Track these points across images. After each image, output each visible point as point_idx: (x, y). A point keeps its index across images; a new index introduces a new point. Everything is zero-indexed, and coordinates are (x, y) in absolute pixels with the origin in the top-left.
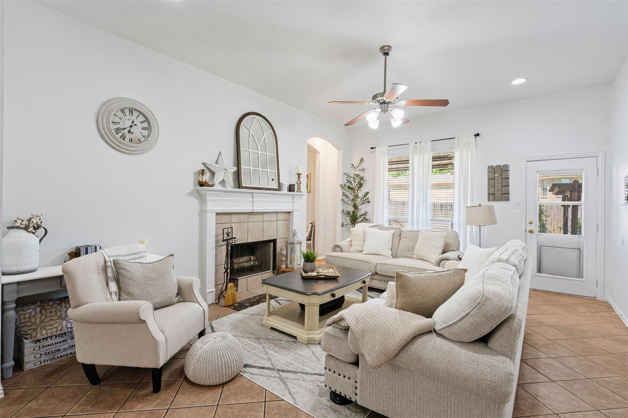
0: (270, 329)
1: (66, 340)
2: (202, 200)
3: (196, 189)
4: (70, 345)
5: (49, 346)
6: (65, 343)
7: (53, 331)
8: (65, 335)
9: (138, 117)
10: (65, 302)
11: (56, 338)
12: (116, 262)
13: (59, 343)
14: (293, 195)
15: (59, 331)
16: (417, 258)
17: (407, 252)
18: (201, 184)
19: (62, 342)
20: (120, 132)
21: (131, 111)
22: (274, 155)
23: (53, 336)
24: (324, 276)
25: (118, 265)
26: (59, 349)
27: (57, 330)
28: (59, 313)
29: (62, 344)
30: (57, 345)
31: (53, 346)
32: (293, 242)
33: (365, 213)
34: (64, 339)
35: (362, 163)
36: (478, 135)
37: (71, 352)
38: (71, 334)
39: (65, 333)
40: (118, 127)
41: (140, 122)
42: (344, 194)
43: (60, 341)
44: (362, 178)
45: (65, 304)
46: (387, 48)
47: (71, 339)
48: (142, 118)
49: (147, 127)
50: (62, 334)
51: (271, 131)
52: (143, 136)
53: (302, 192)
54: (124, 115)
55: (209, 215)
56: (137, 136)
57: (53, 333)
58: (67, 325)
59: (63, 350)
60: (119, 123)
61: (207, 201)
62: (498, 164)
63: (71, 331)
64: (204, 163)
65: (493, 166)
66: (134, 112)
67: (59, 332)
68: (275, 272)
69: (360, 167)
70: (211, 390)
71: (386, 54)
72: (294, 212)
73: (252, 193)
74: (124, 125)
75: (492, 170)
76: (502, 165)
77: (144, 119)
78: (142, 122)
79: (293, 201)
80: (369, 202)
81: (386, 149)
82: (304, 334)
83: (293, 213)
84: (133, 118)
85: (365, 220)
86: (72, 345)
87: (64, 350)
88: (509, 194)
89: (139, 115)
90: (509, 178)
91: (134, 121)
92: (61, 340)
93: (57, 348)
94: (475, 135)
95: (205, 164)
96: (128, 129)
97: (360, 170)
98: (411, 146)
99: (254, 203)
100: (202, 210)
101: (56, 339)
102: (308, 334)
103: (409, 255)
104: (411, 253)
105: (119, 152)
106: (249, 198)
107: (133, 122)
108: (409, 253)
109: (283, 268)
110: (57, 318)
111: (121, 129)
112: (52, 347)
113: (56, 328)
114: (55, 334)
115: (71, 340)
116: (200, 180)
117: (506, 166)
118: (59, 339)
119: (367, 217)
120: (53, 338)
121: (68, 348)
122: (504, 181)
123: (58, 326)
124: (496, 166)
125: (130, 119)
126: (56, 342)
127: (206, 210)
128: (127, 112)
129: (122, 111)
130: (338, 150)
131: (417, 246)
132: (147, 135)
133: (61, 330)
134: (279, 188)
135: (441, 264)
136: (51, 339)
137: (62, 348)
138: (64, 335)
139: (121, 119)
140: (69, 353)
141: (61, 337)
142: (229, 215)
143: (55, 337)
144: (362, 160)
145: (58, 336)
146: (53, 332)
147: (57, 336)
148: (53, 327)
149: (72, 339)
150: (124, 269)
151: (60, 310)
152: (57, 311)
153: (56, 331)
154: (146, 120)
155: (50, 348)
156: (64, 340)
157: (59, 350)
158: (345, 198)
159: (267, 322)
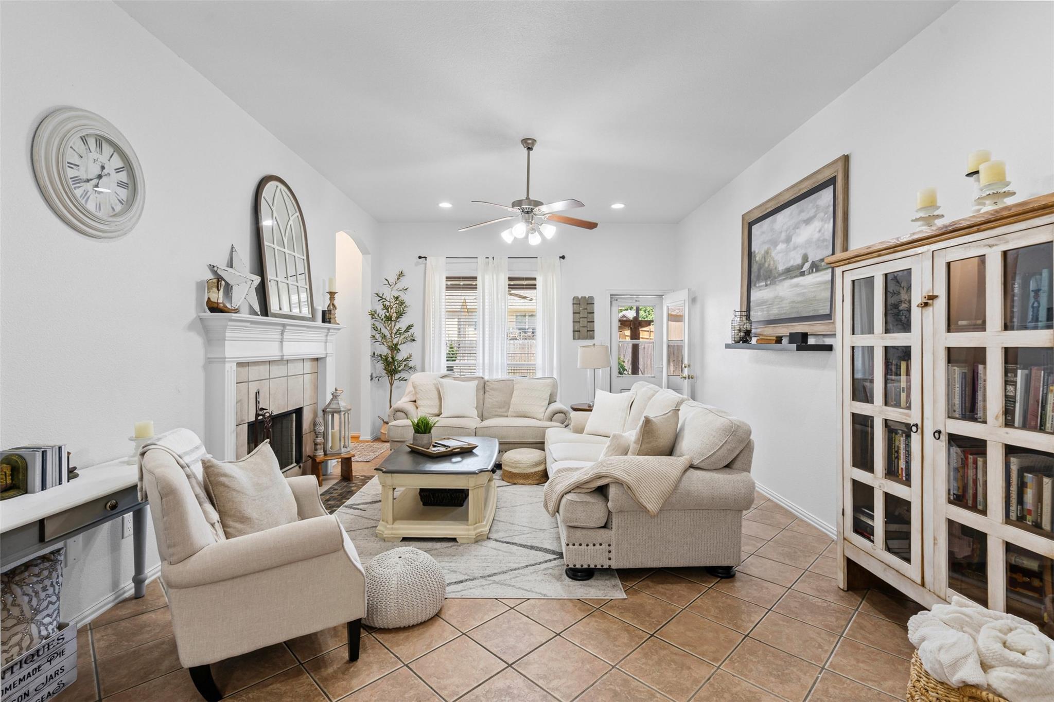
0: (402, 541)
1: (39, 667)
2: (212, 339)
3: (199, 316)
4: (47, 677)
5: (8, 690)
6: (38, 674)
7: (10, 654)
8: (38, 656)
9: (111, 157)
10: (17, 584)
11: (21, 667)
12: (208, 464)
13: (28, 677)
14: (329, 329)
15: (24, 649)
16: (515, 415)
17: (498, 410)
18: (214, 308)
19: (31, 674)
20: (79, 187)
21: (101, 140)
22: (303, 258)
23: (16, 664)
24: (459, 450)
25: (213, 469)
26: (27, 692)
27: (21, 649)
28: (15, 611)
29: (33, 678)
30: (23, 683)
31: (16, 689)
32: (339, 410)
33: (408, 358)
34: (36, 666)
35: (402, 278)
36: (563, 257)
37: (49, 693)
38: (48, 649)
39: (38, 651)
40: (76, 175)
41: (115, 170)
42: (375, 328)
43: (29, 673)
44: (402, 303)
45: (21, 587)
46: (530, 141)
47: (48, 661)
48: (117, 162)
49: (126, 181)
50: (33, 656)
51: (298, 214)
52: (119, 200)
53: (338, 324)
54: (87, 149)
55: (228, 366)
56: (109, 200)
57: (13, 660)
58: (40, 632)
59: (35, 693)
60: (78, 166)
61: (225, 340)
62: (584, 295)
63: (48, 644)
64: (214, 267)
65: (578, 298)
66: (105, 146)
67: (25, 654)
68: (302, 465)
69: (401, 285)
70: (430, 626)
71: (529, 149)
72: (328, 359)
73: (284, 325)
74: (86, 171)
75: (577, 302)
76: (587, 297)
77: (120, 165)
78: (118, 170)
79: (327, 340)
80: (414, 340)
81: (443, 260)
82: (469, 530)
83: (326, 360)
84: (103, 158)
85: (406, 368)
86: (51, 676)
87: (36, 690)
88: (594, 331)
89: (113, 154)
90: (593, 313)
91: (105, 166)
92: (30, 670)
93: (21, 693)
94: (560, 257)
95: (216, 269)
96: (95, 182)
97: (398, 290)
98: (481, 260)
99: (284, 343)
100: (209, 358)
101: (22, 669)
102: (475, 529)
103: (501, 414)
104: (504, 410)
105: (74, 232)
106: (275, 334)
107: (103, 168)
108: (500, 410)
109: (320, 455)
110: (15, 621)
111: (80, 179)
112: (13, 690)
113: (19, 644)
114: (17, 659)
115: (49, 663)
116: (212, 300)
117: (591, 298)
118: (28, 669)
119: (411, 364)
120: (15, 669)
121: (43, 684)
122: (590, 315)
123: (22, 639)
124: (582, 297)
125: (97, 160)
126: (22, 678)
127: (225, 358)
128: (92, 142)
129: (84, 139)
130: (363, 254)
131: (514, 400)
132: (125, 200)
133: (28, 648)
134: (313, 319)
135: (553, 418)
136: (12, 673)
137: (32, 688)
138: (36, 657)
139: (82, 157)
140: (46, 696)
141: (31, 661)
142: (246, 366)
143: (18, 666)
144: (401, 274)
145: (26, 663)
146: (12, 656)
147: (23, 662)
148: (10, 645)
149: (50, 661)
150: (225, 475)
151: (14, 604)
152: (8, 607)
153: (19, 654)
154: (123, 167)
155: (10, 696)
156: (36, 669)
157: (27, 694)
158: (374, 333)
159: (394, 532)
